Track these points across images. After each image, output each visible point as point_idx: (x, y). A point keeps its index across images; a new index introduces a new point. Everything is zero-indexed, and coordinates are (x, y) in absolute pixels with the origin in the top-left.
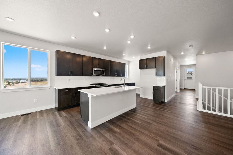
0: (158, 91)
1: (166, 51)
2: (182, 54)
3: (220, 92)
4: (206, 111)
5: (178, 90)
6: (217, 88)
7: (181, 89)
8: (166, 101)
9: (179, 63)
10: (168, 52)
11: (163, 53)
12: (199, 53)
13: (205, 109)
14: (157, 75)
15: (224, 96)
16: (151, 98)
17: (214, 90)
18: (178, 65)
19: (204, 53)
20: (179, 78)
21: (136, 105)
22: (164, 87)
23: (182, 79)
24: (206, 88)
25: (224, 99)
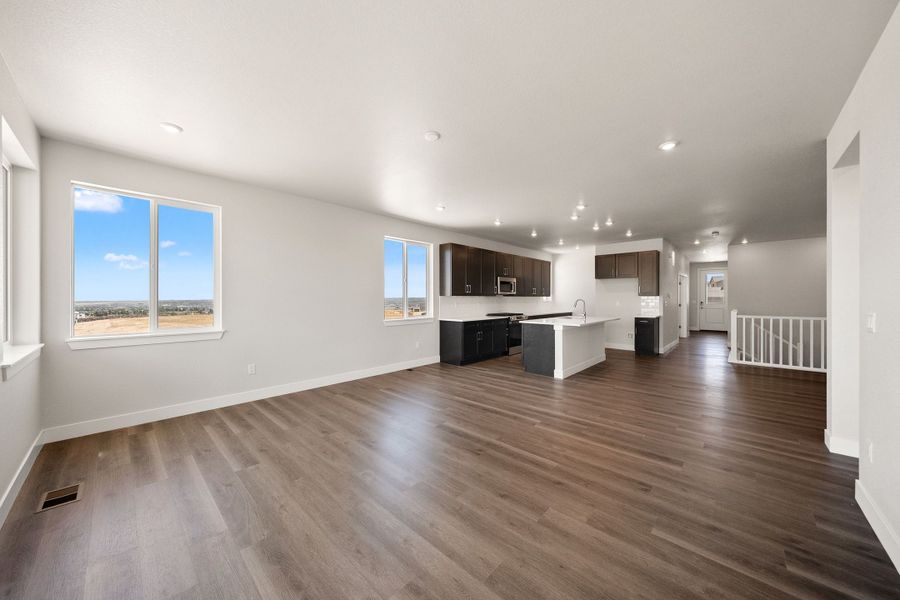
0: (645, 330)
1: (661, 239)
2: (697, 242)
3: (767, 326)
4: (744, 362)
5: (684, 333)
6: (762, 318)
7: (691, 332)
8: (661, 351)
9: (686, 258)
10: (667, 241)
11: (654, 244)
12: (734, 242)
13: (741, 359)
14: (642, 293)
15: (784, 338)
16: (631, 347)
17: (757, 322)
18: (683, 263)
19: (745, 242)
20: (686, 301)
21: (604, 355)
22: (658, 318)
23: (694, 302)
24: (744, 317)
25: (784, 343)
